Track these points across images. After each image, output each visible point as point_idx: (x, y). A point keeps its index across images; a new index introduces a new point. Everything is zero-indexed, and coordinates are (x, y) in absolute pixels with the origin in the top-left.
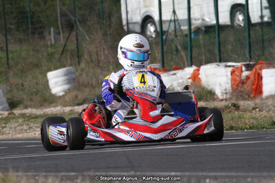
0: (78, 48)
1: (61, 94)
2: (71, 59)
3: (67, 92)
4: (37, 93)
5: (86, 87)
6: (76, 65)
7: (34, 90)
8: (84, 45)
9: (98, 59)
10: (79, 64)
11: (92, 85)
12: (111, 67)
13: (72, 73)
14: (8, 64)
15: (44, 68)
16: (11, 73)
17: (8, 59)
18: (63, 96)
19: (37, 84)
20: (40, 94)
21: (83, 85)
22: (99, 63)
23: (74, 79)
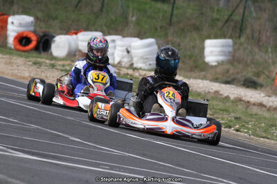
0: (242, 20)
1: (214, 64)
2: (233, 30)
3: (220, 64)
4: (190, 57)
5: (239, 63)
6: (236, 38)
7: (189, 53)
8: (249, 19)
9: (259, 37)
10: (240, 37)
11: (246, 62)
12: (270, 50)
13: (229, 46)
14: (170, 21)
15: (205, 33)
16: (171, 30)
17: (172, 15)
18: (215, 66)
19: (193, 47)
20: (193, 58)
21: (237, 60)
22: (259, 41)
23: (230, 52)
